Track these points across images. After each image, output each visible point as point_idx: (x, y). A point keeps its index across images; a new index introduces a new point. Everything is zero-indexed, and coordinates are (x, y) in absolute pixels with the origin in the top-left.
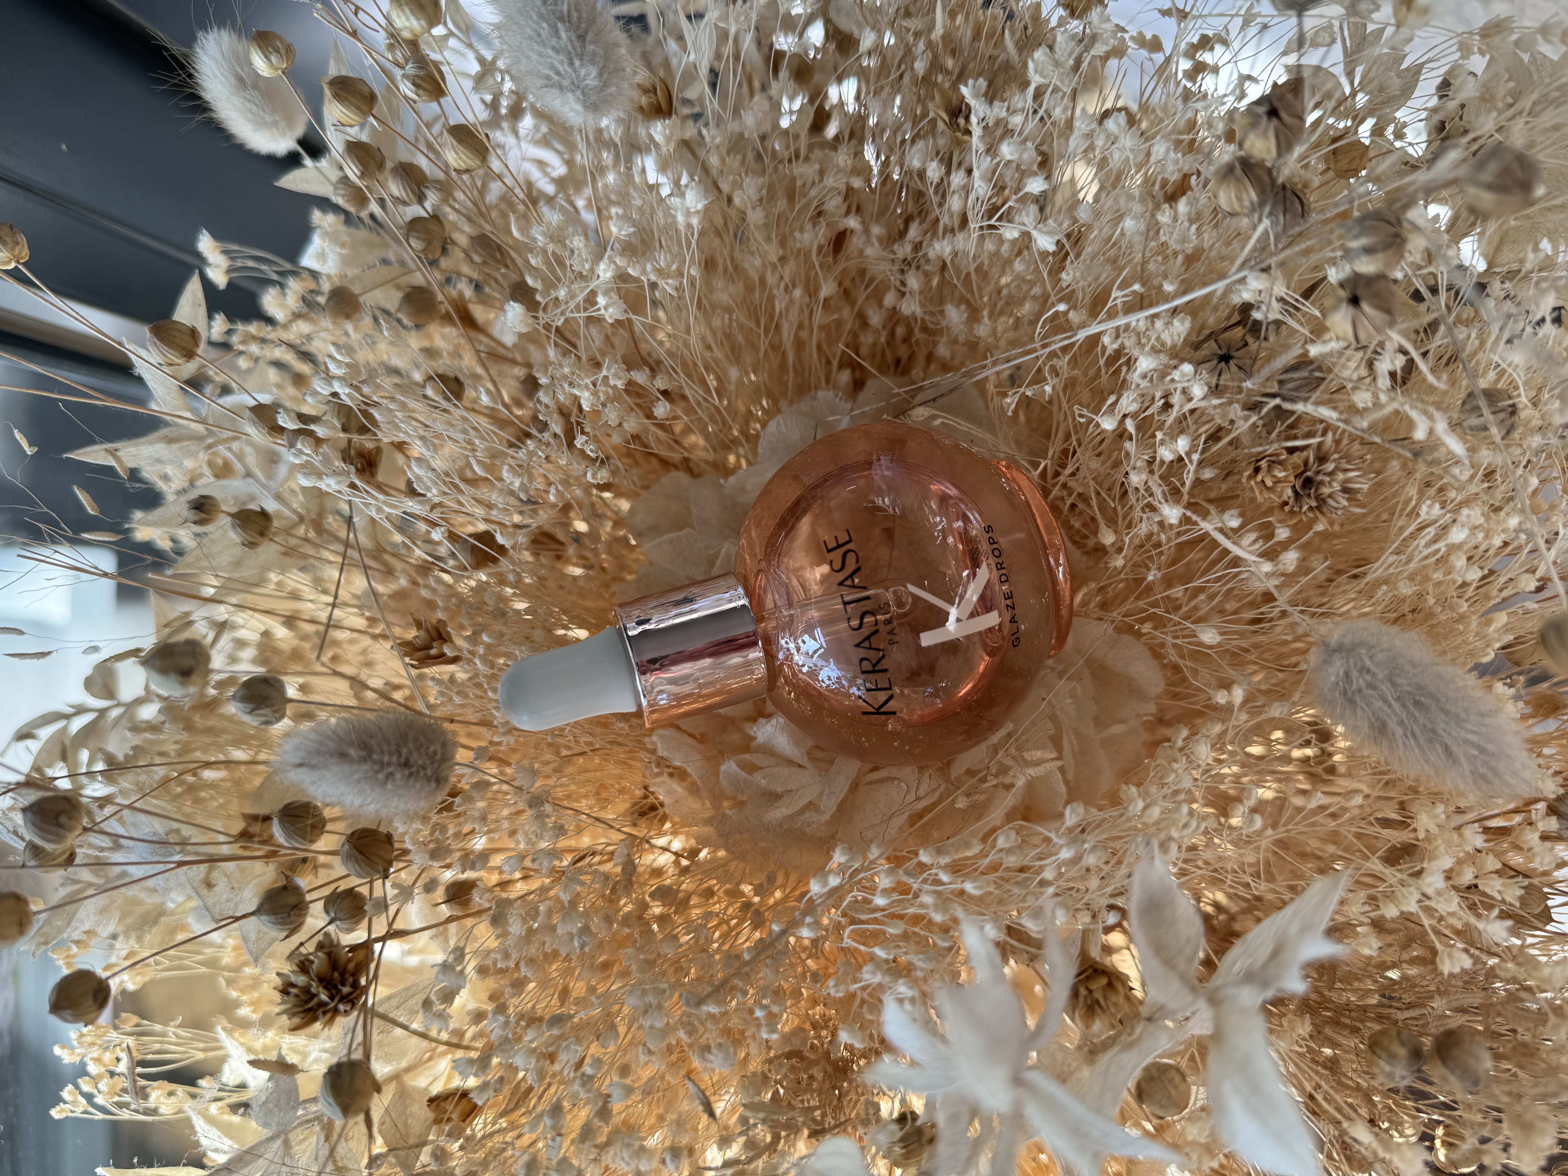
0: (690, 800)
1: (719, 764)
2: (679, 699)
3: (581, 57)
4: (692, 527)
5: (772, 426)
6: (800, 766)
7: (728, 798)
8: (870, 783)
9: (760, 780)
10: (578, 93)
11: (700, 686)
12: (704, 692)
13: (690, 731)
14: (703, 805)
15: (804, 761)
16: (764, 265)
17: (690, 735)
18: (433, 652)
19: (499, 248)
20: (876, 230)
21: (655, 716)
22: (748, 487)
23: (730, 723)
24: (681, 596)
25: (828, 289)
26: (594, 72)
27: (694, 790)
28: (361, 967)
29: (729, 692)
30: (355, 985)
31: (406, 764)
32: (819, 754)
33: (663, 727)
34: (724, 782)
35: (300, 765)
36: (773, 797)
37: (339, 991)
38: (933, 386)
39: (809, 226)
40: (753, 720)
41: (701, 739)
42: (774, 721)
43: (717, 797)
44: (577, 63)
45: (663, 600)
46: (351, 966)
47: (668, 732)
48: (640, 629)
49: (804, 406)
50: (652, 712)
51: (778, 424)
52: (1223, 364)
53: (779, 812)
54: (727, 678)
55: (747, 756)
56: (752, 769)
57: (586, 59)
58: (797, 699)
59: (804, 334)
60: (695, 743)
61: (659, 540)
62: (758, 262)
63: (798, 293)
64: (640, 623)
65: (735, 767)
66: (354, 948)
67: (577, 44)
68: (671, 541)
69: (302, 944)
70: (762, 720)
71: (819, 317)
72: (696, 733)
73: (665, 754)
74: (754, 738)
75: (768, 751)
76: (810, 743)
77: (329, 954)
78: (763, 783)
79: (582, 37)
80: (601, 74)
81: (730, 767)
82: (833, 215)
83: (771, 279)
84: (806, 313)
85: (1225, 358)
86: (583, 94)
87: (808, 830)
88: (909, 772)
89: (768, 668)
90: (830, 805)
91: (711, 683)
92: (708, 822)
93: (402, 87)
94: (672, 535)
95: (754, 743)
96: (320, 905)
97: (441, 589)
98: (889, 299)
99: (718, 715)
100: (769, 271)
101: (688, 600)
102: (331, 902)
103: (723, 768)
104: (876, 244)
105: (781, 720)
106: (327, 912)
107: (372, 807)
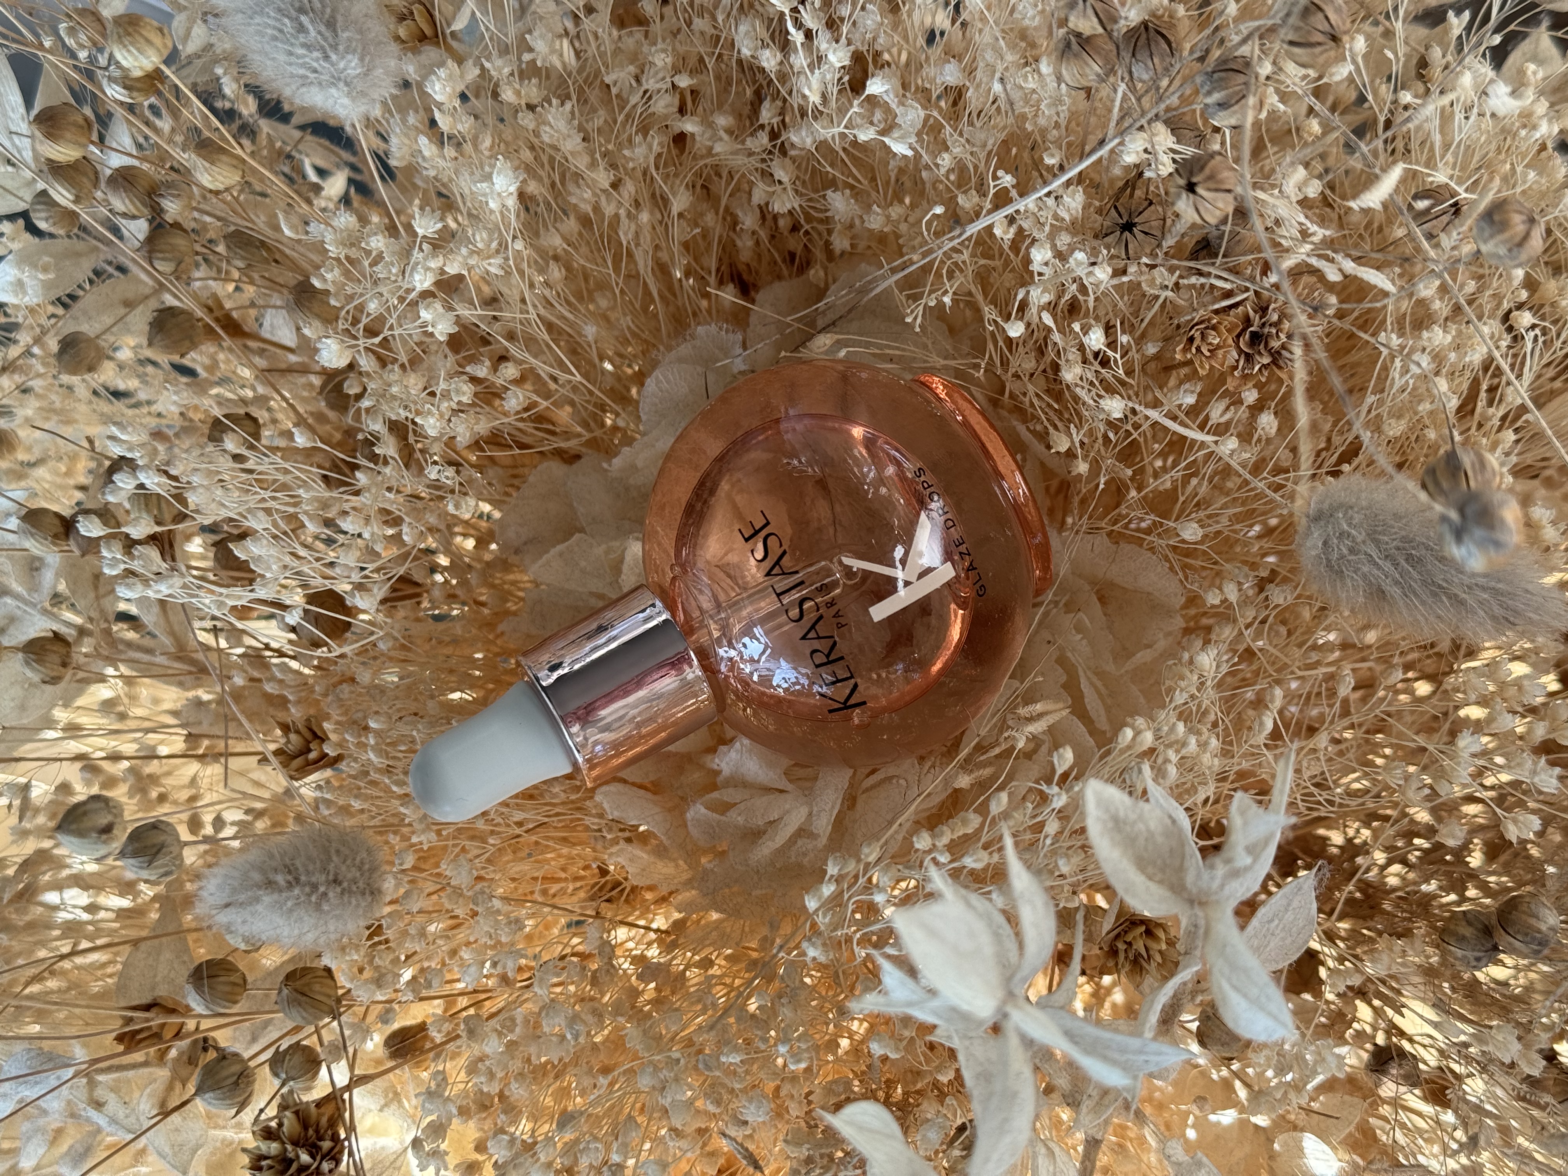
0: (660, 865)
1: (683, 813)
2: (616, 745)
3: (335, 47)
4: (582, 530)
5: (650, 383)
6: (781, 791)
7: (705, 852)
8: (867, 790)
9: (736, 818)
10: (341, 85)
11: (639, 726)
12: (644, 731)
13: (638, 780)
14: (677, 866)
15: (783, 784)
16: (595, 194)
17: (641, 787)
18: (313, 755)
19: (263, 243)
20: (723, 121)
21: (595, 773)
22: (640, 464)
23: (687, 760)
24: (594, 626)
25: (680, 202)
26: (355, 62)
27: (661, 852)
28: (335, 1120)
29: (674, 724)
30: (335, 1138)
31: (336, 881)
32: (801, 772)
33: (606, 783)
34: (694, 832)
35: (227, 905)
36: (755, 835)
37: (319, 1148)
38: (829, 307)
39: (638, 139)
40: (712, 750)
41: (654, 788)
42: (738, 745)
43: (692, 853)
44: (334, 57)
45: (572, 637)
46: (324, 1121)
47: (613, 788)
48: (555, 675)
49: (685, 349)
50: (591, 769)
51: (658, 382)
52: (1127, 234)
53: (766, 848)
54: (669, 707)
55: (715, 795)
56: (724, 808)
57: (341, 48)
58: (755, 713)
59: (664, 256)
60: (649, 795)
61: (545, 557)
62: (588, 195)
63: (645, 217)
64: (553, 669)
65: (703, 810)
66: (319, 1104)
67: (328, 34)
68: (561, 555)
69: (262, 1111)
70: (723, 748)
71: (679, 232)
72: (646, 782)
73: (616, 814)
74: (719, 773)
75: (739, 782)
76: (786, 762)
77: (297, 1113)
78: (740, 820)
79: (331, 24)
80: (362, 59)
81: (698, 811)
82: (666, 117)
83: (609, 210)
84: (660, 229)
85: (1128, 227)
86: (347, 84)
87: (806, 861)
88: (908, 766)
89: (711, 685)
90: (823, 825)
91: (651, 719)
92: (689, 884)
93: (109, 92)
94: (560, 548)
95: (720, 779)
96: (267, 1068)
97: (289, 678)
98: (759, 195)
99: (669, 755)
100: (603, 199)
101: (602, 629)
102: (277, 1062)
103: (689, 815)
104: (725, 137)
105: (746, 742)
106: (276, 1075)
107: (310, 937)
